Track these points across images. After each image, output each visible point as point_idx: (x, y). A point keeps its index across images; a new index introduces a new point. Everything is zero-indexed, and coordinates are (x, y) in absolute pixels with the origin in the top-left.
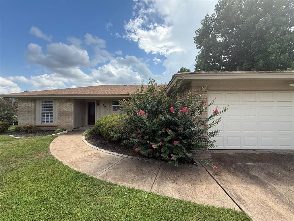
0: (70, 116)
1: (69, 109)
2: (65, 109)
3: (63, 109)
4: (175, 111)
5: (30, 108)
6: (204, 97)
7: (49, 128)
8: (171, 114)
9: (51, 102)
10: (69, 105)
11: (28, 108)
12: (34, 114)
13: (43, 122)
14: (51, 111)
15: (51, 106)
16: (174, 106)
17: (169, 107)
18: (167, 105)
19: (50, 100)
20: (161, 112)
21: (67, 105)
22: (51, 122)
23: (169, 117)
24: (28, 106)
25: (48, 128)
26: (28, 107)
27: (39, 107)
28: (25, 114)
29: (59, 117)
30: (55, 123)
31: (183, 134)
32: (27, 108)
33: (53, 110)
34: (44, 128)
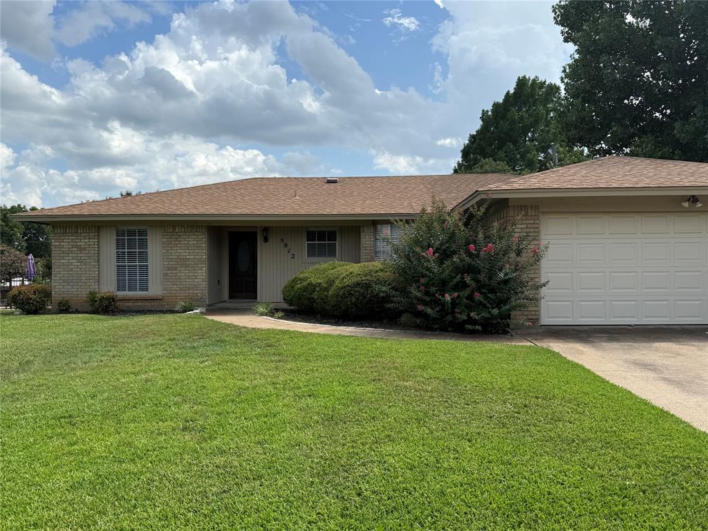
0: (199, 271)
1: (197, 250)
2: (184, 253)
3: (180, 251)
4: (475, 250)
5: (85, 249)
6: (531, 226)
7: (140, 304)
8: (470, 255)
9: (143, 233)
10: (195, 242)
11: (81, 249)
12: (97, 266)
13: (121, 287)
14: (144, 257)
15: (143, 244)
16: (475, 242)
17: (467, 244)
18: (463, 241)
19: (140, 228)
20: (454, 252)
21: (190, 243)
22: (144, 287)
23: (467, 259)
24: (78, 243)
25: (136, 304)
26: (79, 247)
27: (109, 246)
28: (72, 267)
29: (166, 275)
30: (155, 289)
31: (490, 285)
32: (75, 249)
33: (150, 256)
34: (126, 304)
